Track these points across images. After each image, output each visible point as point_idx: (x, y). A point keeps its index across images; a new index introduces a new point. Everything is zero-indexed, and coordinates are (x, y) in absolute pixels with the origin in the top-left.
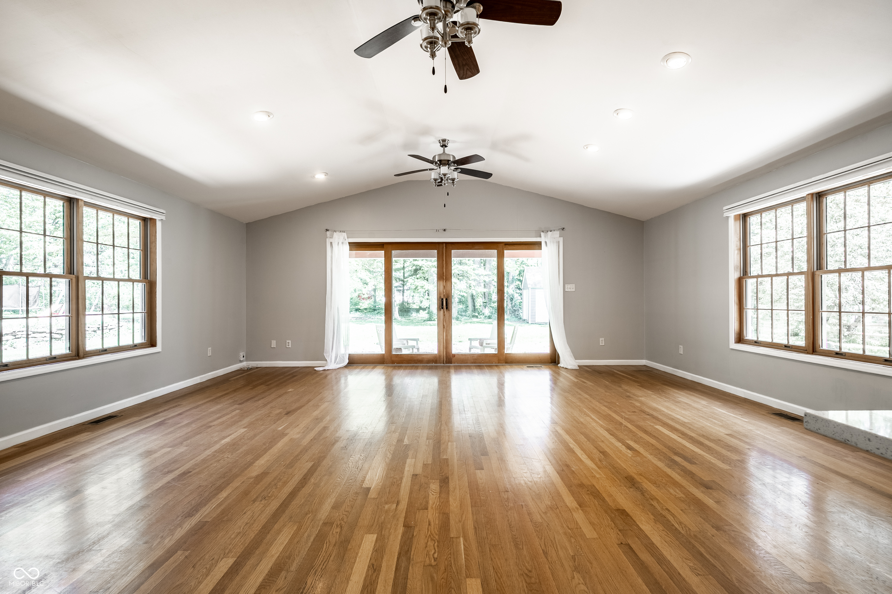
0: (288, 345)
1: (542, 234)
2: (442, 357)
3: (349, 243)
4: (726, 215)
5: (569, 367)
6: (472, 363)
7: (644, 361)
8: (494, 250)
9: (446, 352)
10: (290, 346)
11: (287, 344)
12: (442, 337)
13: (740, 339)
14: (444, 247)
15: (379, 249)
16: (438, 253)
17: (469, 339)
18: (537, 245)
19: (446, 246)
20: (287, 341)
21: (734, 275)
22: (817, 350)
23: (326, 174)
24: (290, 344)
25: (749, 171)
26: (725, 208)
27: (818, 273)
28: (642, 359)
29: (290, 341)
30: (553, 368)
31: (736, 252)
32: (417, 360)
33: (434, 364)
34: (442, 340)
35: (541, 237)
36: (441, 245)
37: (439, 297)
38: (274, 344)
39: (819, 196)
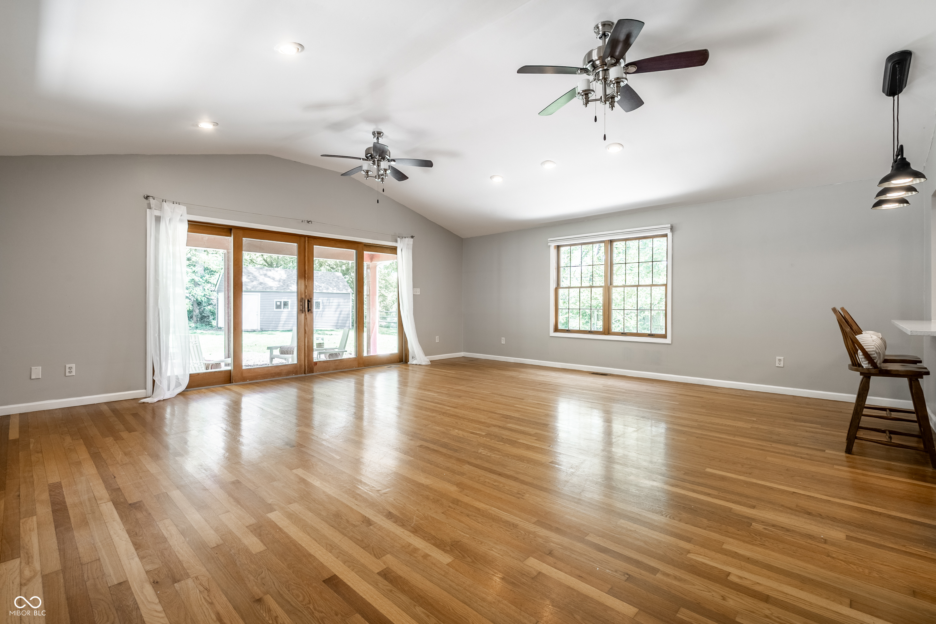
0: (70, 372)
1: (399, 239)
2: (303, 366)
3: (189, 221)
4: (549, 244)
5: (424, 363)
6: (334, 370)
7: (462, 353)
8: (353, 250)
9: (308, 360)
10: (74, 373)
11: (67, 370)
12: (303, 344)
13: (556, 330)
14: (307, 241)
15: (224, 234)
16: (299, 247)
17: (268, 348)
18: (393, 250)
19: (308, 240)
20: (68, 366)
21: (553, 286)
22: (610, 332)
23: (216, 124)
24: (74, 370)
25: (571, 218)
26: (549, 239)
27: (611, 287)
28: (461, 352)
29: (73, 366)
30: (404, 366)
31: (555, 270)
32: (275, 373)
33: (294, 376)
34: (303, 347)
35: (397, 242)
36: (303, 239)
37: (300, 298)
38: (37, 372)
39: (611, 242)
